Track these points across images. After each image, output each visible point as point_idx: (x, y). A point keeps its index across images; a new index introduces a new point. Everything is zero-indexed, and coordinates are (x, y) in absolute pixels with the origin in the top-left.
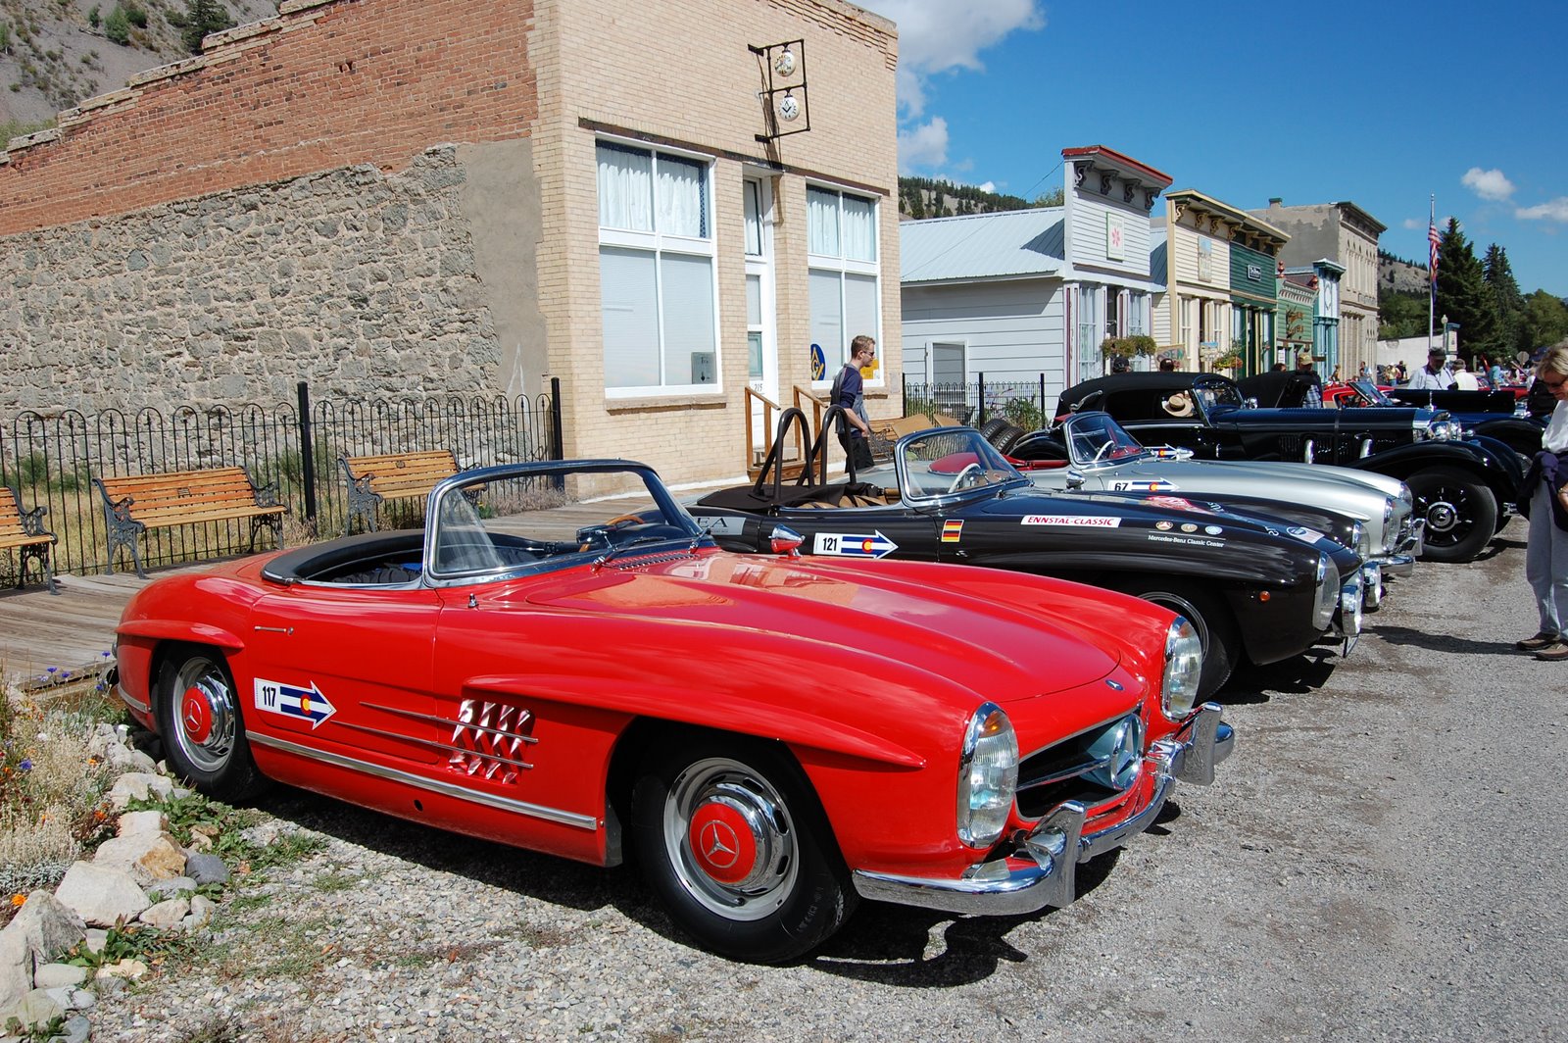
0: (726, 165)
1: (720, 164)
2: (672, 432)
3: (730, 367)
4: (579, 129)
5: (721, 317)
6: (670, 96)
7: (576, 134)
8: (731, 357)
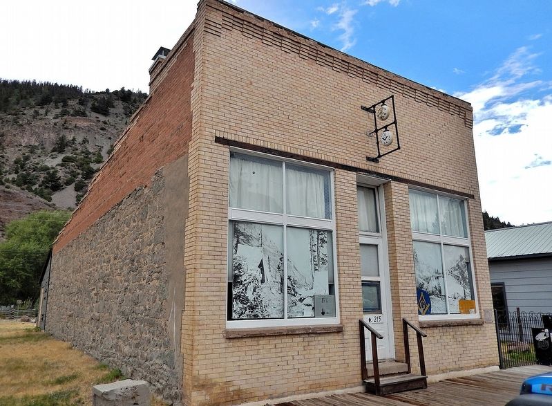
0: (342, 173)
1: (337, 173)
2: (289, 354)
3: (346, 305)
4: (215, 144)
5: (339, 270)
6: (296, 129)
7: (212, 147)
8: (347, 298)
